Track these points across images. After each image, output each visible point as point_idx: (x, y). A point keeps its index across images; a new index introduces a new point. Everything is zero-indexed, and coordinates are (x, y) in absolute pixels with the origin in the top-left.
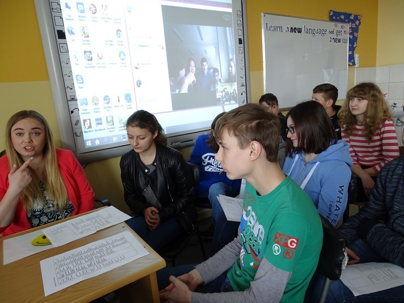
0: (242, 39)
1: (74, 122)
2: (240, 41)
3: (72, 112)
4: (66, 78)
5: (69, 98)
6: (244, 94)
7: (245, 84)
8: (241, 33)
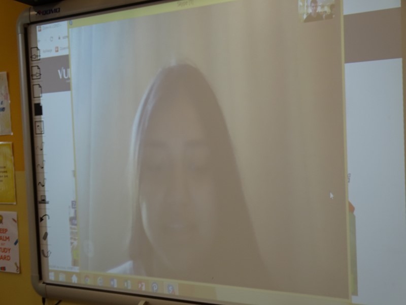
1: (42, 235)
3: (42, 219)
4: (38, 169)
5: (39, 199)
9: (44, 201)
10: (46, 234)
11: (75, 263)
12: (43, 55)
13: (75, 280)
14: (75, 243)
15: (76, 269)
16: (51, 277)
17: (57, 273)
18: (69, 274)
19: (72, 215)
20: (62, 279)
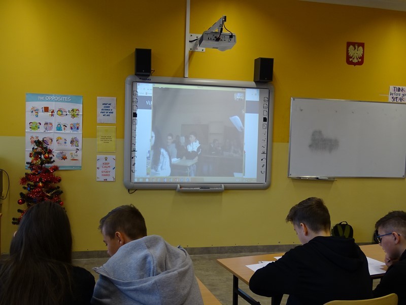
0: (267, 118)
1: (133, 164)
2: (265, 120)
3: (133, 158)
4: (133, 138)
5: (132, 150)
6: (264, 161)
7: (266, 152)
8: (266, 113)
9: (134, 151)
10: (135, 164)
11: (148, 174)
12: (139, 94)
13: (147, 180)
14: (149, 166)
15: (148, 176)
16: (136, 180)
17: (138, 179)
18: (145, 179)
19: (148, 156)
20: (141, 181)
